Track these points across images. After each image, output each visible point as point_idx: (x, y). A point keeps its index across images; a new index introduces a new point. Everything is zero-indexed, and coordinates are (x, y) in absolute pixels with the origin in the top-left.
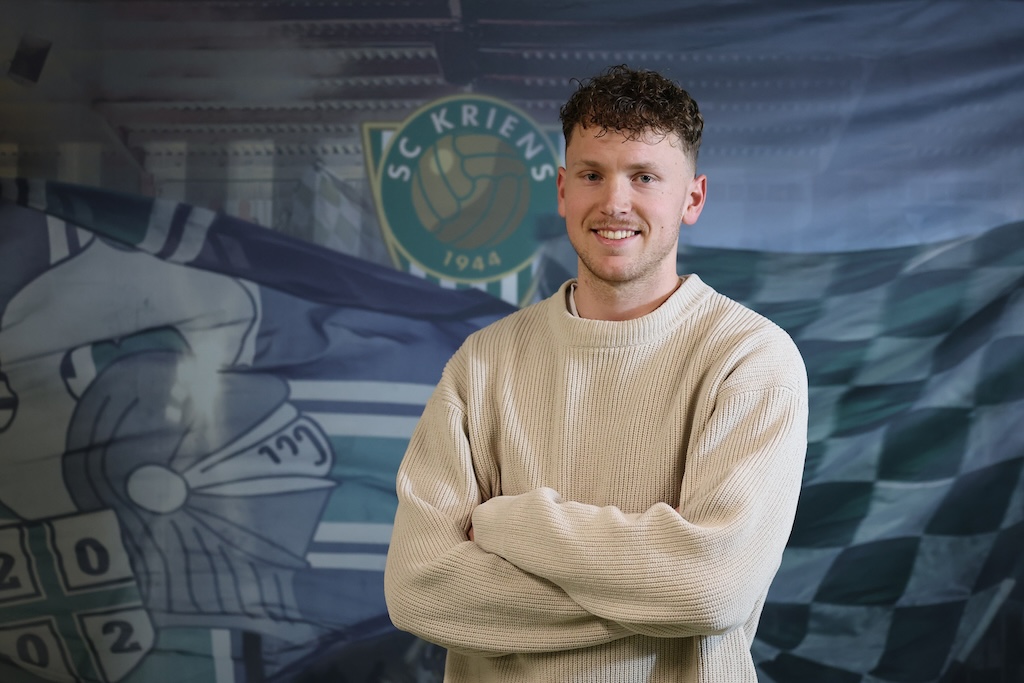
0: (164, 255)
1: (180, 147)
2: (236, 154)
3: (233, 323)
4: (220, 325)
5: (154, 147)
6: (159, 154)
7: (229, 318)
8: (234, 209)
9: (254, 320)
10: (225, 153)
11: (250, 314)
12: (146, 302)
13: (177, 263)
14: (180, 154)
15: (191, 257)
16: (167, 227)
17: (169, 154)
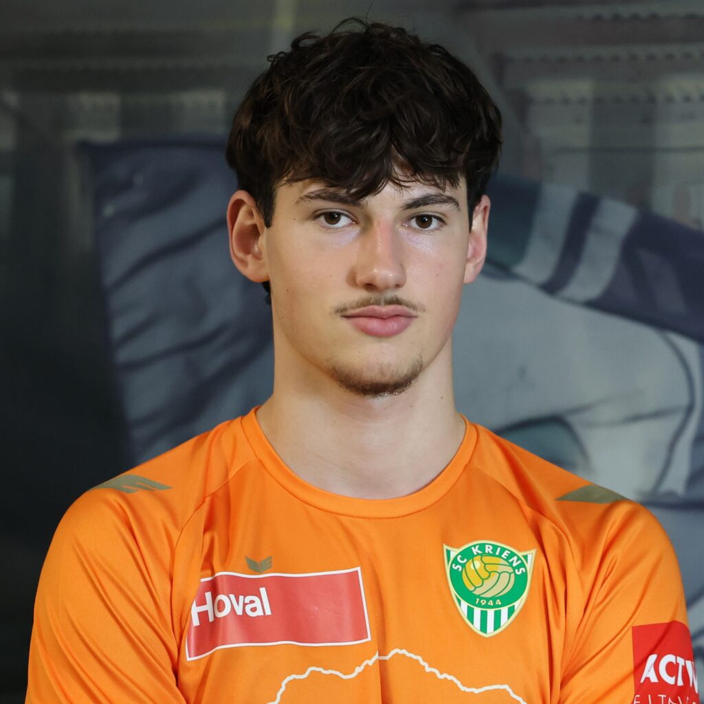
0: (552, 287)
1: (582, 88)
2: (670, 100)
3: (657, 414)
4: (636, 418)
5: (543, 89)
6: (549, 102)
7: (650, 406)
8: (665, 204)
9: (690, 410)
10: (652, 100)
11: (683, 400)
12: (522, 372)
13: (572, 301)
14: (582, 101)
15: (594, 289)
16: (559, 234)
17: (566, 101)
